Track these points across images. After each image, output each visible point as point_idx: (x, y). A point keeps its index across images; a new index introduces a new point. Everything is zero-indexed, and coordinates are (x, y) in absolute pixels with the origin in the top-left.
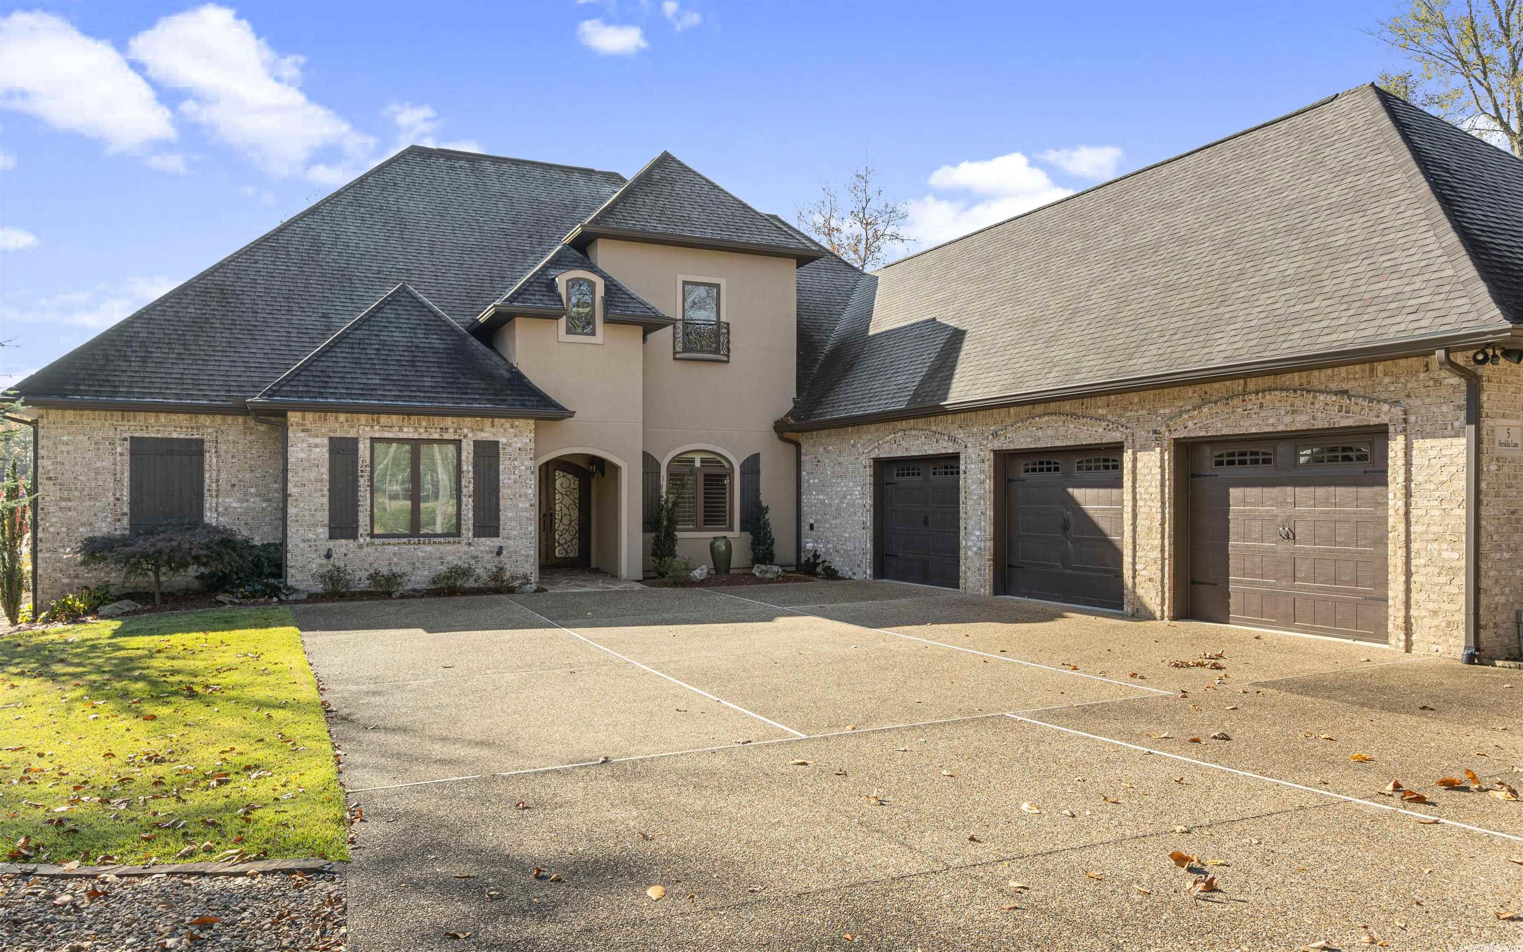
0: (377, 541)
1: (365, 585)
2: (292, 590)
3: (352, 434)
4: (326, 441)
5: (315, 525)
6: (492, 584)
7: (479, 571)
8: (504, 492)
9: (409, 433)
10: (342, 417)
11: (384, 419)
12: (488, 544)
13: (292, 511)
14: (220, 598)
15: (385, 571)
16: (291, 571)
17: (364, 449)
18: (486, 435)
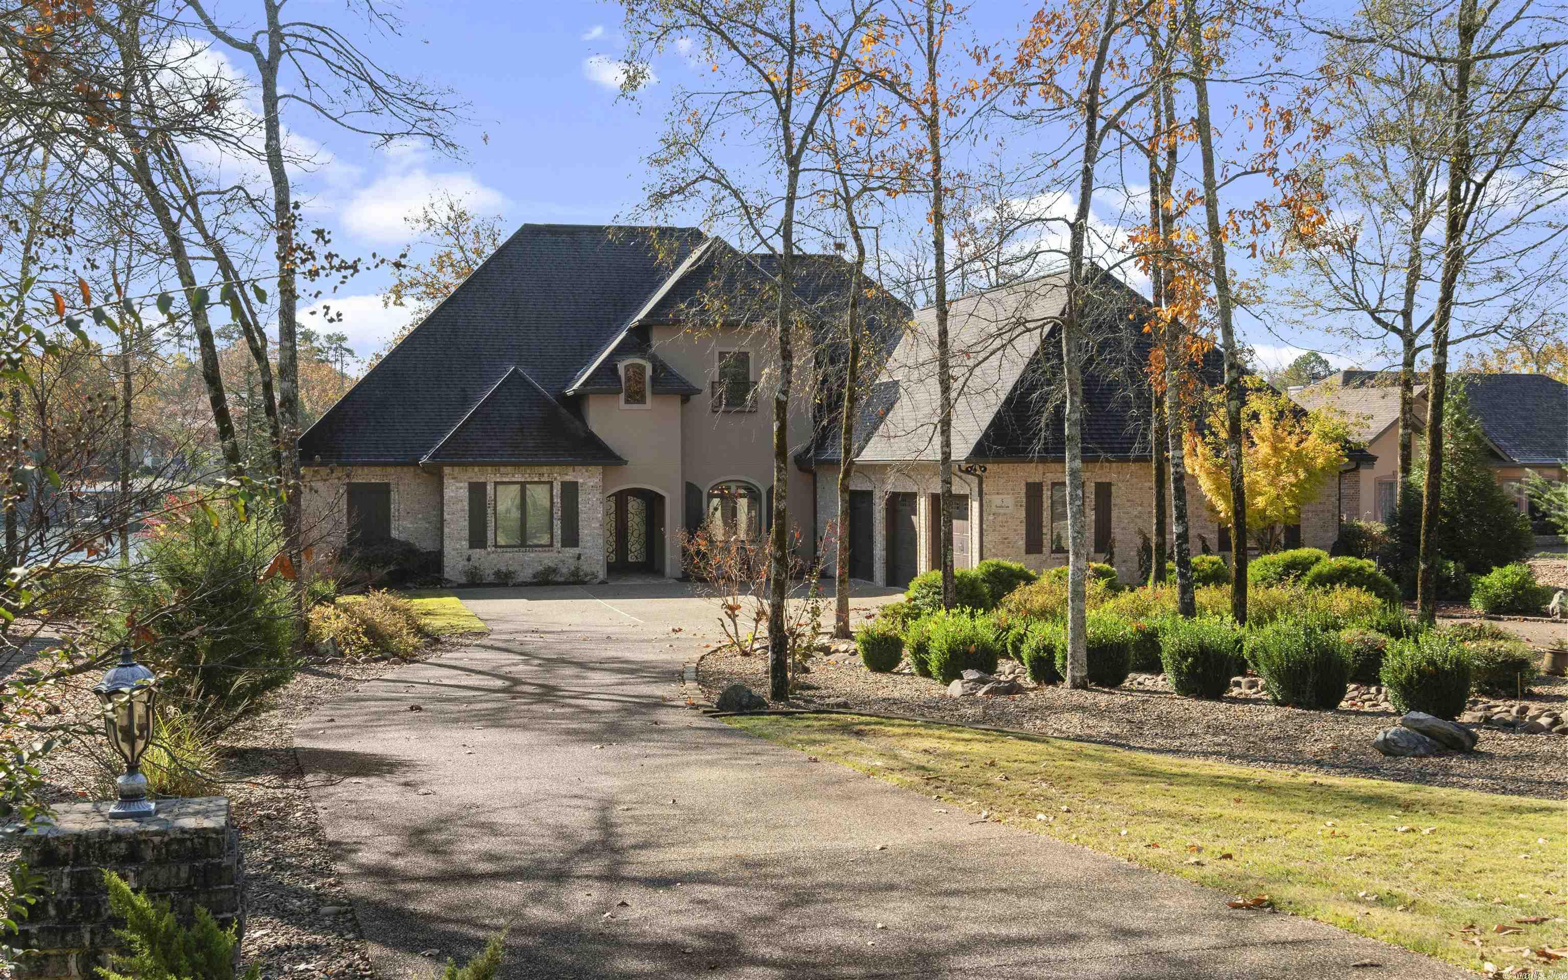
0: (499, 550)
1: (491, 578)
2: (447, 580)
3: (482, 480)
4: (466, 485)
5: (460, 539)
6: (572, 579)
7: (565, 571)
8: (582, 516)
9: (518, 478)
10: (476, 469)
11: (502, 469)
12: (571, 551)
13: (446, 530)
14: (408, 585)
15: (504, 569)
16: (446, 569)
17: (490, 489)
18: (569, 478)
